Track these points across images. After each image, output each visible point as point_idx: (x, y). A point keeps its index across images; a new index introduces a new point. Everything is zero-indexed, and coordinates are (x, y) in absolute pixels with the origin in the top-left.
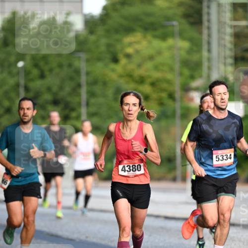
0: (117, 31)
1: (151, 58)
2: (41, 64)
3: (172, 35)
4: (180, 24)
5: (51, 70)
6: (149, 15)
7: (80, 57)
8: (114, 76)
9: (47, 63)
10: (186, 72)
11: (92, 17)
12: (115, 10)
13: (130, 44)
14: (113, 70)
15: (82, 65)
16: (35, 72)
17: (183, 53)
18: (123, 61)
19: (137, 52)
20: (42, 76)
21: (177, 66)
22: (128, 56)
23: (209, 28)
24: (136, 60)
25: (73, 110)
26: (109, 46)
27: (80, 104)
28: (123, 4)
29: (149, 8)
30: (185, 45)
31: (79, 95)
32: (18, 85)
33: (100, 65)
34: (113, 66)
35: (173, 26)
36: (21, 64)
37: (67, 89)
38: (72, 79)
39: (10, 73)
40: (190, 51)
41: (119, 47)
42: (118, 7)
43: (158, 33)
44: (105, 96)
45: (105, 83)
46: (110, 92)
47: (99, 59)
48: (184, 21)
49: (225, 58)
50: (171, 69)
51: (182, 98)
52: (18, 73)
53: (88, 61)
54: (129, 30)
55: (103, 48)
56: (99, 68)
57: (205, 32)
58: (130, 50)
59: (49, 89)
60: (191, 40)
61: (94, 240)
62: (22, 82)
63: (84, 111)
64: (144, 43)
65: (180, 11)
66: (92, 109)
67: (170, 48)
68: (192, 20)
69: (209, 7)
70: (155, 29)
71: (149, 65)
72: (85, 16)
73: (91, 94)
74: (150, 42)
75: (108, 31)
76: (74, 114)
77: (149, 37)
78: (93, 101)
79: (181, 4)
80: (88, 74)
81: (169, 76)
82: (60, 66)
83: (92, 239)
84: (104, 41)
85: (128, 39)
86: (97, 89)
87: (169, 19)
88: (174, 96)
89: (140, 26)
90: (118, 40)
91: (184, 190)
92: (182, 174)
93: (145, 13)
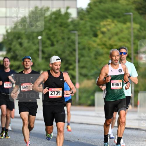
0: (96, 18)
1: (117, 34)
2: (52, 37)
3: (130, 21)
4: (133, 14)
5: (57, 41)
6: (115, 8)
7: (75, 34)
8: (95, 45)
9: (55, 37)
11: (82, 10)
12: (96, 6)
13: (104, 26)
14: (94, 41)
15: (76, 38)
16: (48, 42)
17: (136, 31)
18: (100, 36)
19: (108, 30)
20: (52, 45)
21: (132, 39)
22: (103, 33)
24: (108, 35)
25: (71, 64)
26: (91, 27)
27: (75, 62)
28: (100, 2)
29: (115, 5)
30: (137, 26)
31: (74, 56)
32: (38, 50)
33: (86, 38)
34: (94, 39)
35: (130, 15)
36: (40, 38)
37: (67, 52)
38: (70, 46)
39: (33, 43)
40: (139, 30)
41: (98, 28)
42: (98, 4)
43: (122, 19)
44: (90, 57)
45: (89, 49)
46: (92, 54)
47: (86, 35)
48: (136, 12)
50: (129, 41)
51: (135, 57)
52: (38, 43)
53: (79, 35)
54: (104, 18)
55: (88, 28)
56: (86, 40)
58: (104, 29)
59: (56, 52)
60: (140, 24)
61: (83, 141)
62: (41, 48)
63: (77, 65)
64: (113, 25)
65: (133, 6)
66: (82, 64)
67: (128, 28)
68: (141, 12)
70: (119, 17)
71: (116, 38)
72: (78, 9)
73: (82, 55)
74: (116, 25)
75: (91, 18)
76: (71, 67)
77: (115, 22)
78: (82, 59)
79: (134, 2)
80: (79, 43)
81: (127, 45)
82: (63, 39)
83: (81, 141)
84: (89, 24)
85: (102, 24)
86: (85, 52)
87: (127, 11)
88: (130, 56)
89: (111, 15)
90: (97, 24)
91: (136, 112)
92: (135, 102)
93: (113, 8)
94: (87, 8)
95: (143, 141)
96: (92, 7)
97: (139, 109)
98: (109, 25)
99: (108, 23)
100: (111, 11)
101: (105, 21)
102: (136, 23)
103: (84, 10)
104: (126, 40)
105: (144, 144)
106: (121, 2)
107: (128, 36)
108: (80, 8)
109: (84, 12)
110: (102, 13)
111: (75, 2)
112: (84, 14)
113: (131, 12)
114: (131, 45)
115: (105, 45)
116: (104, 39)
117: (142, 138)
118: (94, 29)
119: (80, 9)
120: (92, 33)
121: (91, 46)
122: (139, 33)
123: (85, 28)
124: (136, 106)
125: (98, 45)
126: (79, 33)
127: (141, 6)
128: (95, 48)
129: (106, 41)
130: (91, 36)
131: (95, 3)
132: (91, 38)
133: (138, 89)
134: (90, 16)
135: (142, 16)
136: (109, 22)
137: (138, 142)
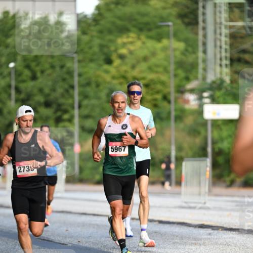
0: (110, 32)
1: (145, 59)
2: (33, 65)
3: (168, 37)
4: (174, 24)
5: (42, 72)
6: (143, 15)
7: (73, 58)
8: (108, 78)
9: (38, 64)
10: (182, 74)
11: (85, 16)
12: (109, 10)
13: (124, 45)
14: (107, 72)
15: (75, 67)
16: (27, 73)
17: (178, 53)
18: (117, 62)
19: (131, 52)
20: (34, 78)
21: (172, 67)
22: (122, 57)
23: (204, 29)
24: (130, 60)
25: (66, 112)
26: (102, 46)
27: (73, 108)
28: (117, 4)
29: (142, 8)
30: (181, 46)
31: (72, 97)
32: (9, 86)
33: (92, 65)
34: (106, 67)
35: (168, 26)
36: (12, 65)
37: (60, 91)
38: (64, 80)
40: (185, 53)
41: (112, 48)
42: (113, 6)
43: (153, 33)
44: (98, 98)
45: (98, 85)
46: (103, 95)
47: (91, 60)
48: (179, 22)
49: (221, 59)
50: (166, 70)
51: (176, 99)
52: (10, 74)
53: (79, 61)
54: (123, 30)
55: (96, 49)
56: (92, 70)
57: (201, 33)
58: (124, 51)
59: (41, 90)
60: (186, 41)
61: (87, 245)
62: (13, 83)
63: (76, 112)
64: (139, 43)
65: (174, 11)
66: (85, 112)
67: (165, 49)
68: (186, 20)
69: (204, 7)
70: (150, 30)
71: (143, 66)
72: (78, 15)
73: (85, 96)
74: (144, 43)
75: (101, 32)
76: (66, 116)
77: (143, 37)
78: (85, 102)
79: (175, 4)
80: (80, 75)
81: (164, 78)
82: (53, 67)
83: (84, 244)
84: (97, 41)
85: (120, 41)
86: (90, 91)
87: (163, 19)
88: (168, 97)
89: (134, 26)
90: (111, 41)
91: (179, 194)
92: (176, 177)
93: (139, 13)
94: (94, 14)
95: (191, 244)
96: (102, 11)
97: (183, 188)
98: (131, 43)
99: (130, 40)
100: (135, 20)
101: (125, 36)
102: (179, 40)
103: (88, 17)
104: (161, 69)
105: (192, 249)
106: (152, 3)
107: (165, 63)
108: (81, 14)
109: (90, 21)
110: (119, 22)
111: (73, 3)
112: (89, 25)
113: (169, 21)
114: (170, 78)
115: (124, 77)
116: (124, 68)
117: (189, 238)
118: (105, 50)
119: (82, 16)
120: (103, 57)
121: (100, 80)
122: (183, 57)
123: (90, 48)
124: (179, 183)
125: (114, 78)
126: (81, 57)
127: (186, 10)
128: (109, 83)
129: (126, 71)
130: (101, 62)
131: (107, 4)
132: (101, 66)
133: (183, 154)
134: (98, 28)
135: (190, 27)
136: (133, 38)
137: (182, 247)
